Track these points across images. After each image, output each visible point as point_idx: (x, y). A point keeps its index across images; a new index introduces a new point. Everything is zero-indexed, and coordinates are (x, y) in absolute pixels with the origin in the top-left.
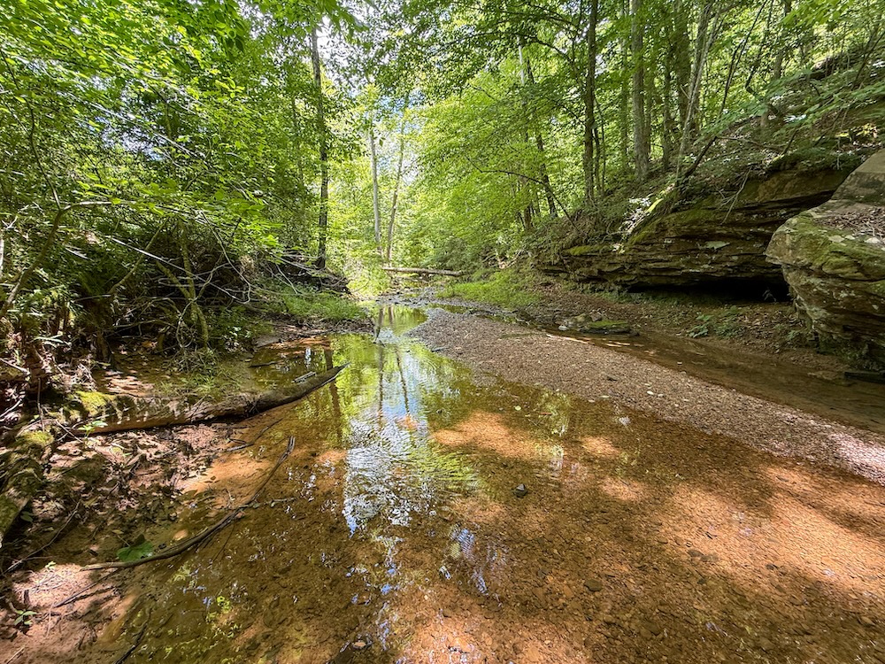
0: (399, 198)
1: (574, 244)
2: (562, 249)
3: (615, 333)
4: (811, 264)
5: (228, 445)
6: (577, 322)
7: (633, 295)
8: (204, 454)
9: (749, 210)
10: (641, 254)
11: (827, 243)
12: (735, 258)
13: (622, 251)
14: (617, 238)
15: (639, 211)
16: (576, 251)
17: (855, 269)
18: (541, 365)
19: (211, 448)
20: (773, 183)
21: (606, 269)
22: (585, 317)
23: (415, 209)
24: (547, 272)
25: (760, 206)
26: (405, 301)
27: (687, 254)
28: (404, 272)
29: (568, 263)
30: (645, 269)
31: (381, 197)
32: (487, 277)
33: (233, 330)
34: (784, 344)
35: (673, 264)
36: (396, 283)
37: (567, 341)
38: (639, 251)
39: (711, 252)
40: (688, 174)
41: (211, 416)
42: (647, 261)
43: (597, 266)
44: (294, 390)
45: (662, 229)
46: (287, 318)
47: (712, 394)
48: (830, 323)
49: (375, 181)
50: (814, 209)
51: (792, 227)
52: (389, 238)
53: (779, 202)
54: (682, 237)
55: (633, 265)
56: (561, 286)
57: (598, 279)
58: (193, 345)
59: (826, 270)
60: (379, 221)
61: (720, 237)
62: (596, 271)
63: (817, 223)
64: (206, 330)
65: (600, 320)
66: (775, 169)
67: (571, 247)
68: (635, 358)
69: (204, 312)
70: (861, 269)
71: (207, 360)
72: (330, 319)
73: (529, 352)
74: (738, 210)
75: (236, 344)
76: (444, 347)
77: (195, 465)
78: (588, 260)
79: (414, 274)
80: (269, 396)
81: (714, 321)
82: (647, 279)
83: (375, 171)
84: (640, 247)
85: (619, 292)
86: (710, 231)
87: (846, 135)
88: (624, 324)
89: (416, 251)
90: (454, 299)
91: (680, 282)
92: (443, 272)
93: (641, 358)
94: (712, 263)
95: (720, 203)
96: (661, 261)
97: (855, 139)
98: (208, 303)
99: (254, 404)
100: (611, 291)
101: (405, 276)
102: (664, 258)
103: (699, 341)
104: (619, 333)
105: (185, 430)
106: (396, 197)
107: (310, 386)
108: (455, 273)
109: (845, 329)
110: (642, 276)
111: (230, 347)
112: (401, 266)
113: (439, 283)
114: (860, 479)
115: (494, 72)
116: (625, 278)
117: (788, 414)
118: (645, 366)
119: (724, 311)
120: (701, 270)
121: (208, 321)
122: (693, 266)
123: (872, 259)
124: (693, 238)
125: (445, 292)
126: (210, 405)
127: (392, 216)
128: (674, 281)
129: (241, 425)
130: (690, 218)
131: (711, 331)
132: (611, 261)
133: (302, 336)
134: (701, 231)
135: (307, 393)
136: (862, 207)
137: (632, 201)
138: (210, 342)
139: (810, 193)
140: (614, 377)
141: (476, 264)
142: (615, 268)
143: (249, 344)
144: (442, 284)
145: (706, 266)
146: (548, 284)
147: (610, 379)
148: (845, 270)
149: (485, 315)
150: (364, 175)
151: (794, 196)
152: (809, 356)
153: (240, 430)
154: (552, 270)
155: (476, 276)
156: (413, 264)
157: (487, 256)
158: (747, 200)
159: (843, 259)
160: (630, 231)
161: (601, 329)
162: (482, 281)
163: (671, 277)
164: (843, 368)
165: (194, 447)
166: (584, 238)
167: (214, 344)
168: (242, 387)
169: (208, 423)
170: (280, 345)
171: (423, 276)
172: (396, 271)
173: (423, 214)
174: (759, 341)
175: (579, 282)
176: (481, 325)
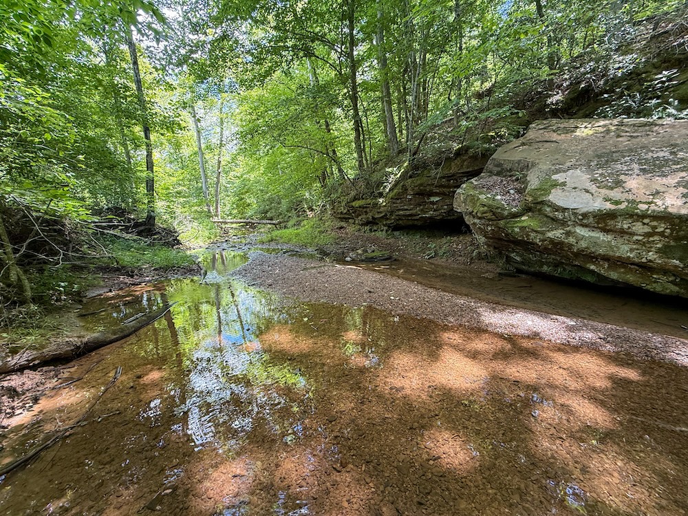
0: (223, 163)
1: (355, 199)
2: (348, 203)
3: (382, 260)
4: (473, 212)
5: (56, 383)
6: (358, 255)
7: (395, 233)
8: (30, 395)
9: (449, 177)
10: (395, 205)
11: (479, 199)
12: (446, 207)
13: (384, 204)
14: (381, 195)
15: (392, 176)
16: (356, 204)
17: (491, 214)
18: (327, 287)
19: (38, 388)
20: (458, 161)
21: (376, 216)
22: (363, 250)
23: (239, 171)
24: (341, 219)
25: (453, 175)
26: (232, 247)
27: (421, 205)
28: (232, 223)
29: (353, 213)
30: (399, 215)
31: (206, 162)
32: (299, 225)
33: (59, 286)
34: (472, 259)
35: (414, 212)
36: (226, 232)
37: (348, 268)
38: (394, 203)
39: (433, 203)
40: (414, 154)
41: (36, 362)
42: (399, 210)
43: (371, 214)
44: (122, 330)
45: (405, 189)
46: (117, 270)
47: (427, 294)
48: (489, 246)
49: (200, 148)
50: (475, 179)
51: (463, 191)
52: (216, 196)
53: (462, 173)
54: (416, 194)
55: (392, 213)
56: (351, 229)
57: (372, 222)
58: (14, 303)
59: (479, 215)
60: (206, 182)
61: (437, 194)
62: (371, 218)
63: (475, 188)
64: (28, 289)
65: (373, 251)
66: (458, 153)
67: (354, 201)
68: (389, 276)
69: (26, 272)
70: (494, 214)
71: (31, 315)
72: (160, 268)
73: (321, 279)
74: (444, 178)
75: (63, 297)
76: (259, 281)
77: (21, 404)
78: (365, 210)
79: (242, 224)
80: (97, 338)
81: (438, 248)
82: (401, 222)
83: (200, 141)
84: (394, 201)
85: (387, 231)
86: (430, 190)
87: (494, 134)
88: (387, 253)
89: (241, 205)
90: (273, 243)
91: (419, 223)
92: (265, 221)
93: (393, 275)
94: (435, 211)
95: (433, 173)
96: (407, 210)
97: (498, 136)
98: (29, 263)
99: (82, 346)
100: (382, 231)
101: (234, 225)
102: (408, 209)
103: (430, 261)
104: (384, 260)
105: (8, 378)
106: (220, 162)
107: (138, 325)
108: (274, 222)
109: (495, 248)
110: (397, 220)
111: (57, 301)
112: (230, 217)
113: (262, 230)
114: (486, 331)
115: (287, 73)
116: (388, 222)
117: (461, 301)
118: (394, 281)
119: (444, 240)
120: (429, 215)
121: (30, 280)
122: (425, 213)
123: (498, 208)
124: (423, 194)
125: (265, 238)
126: (35, 352)
127: (218, 178)
128: (416, 222)
129: (69, 365)
130: (419, 182)
131: (436, 255)
132: (379, 211)
133: (132, 285)
134: (425, 190)
135: (135, 331)
136: (495, 178)
137: (387, 170)
138: (33, 299)
139: (476, 168)
140: (372, 290)
141: (290, 215)
142: (382, 215)
143: (78, 297)
144: (264, 231)
145: (432, 212)
146: (341, 228)
147: (370, 292)
148: (487, 215)
149: (294, 254)
150: (190, 144)
151: (468, 170)
152: (484, 265)
153: (68, 370)
154: (344, 218)
155: (291, 223)
156: (240, 216)
157: (297, 208)
158: (446, 172)
159: (486, 208)
160: (388, 190)
161: (372, 258)
162: (296, 228)
163: (415, 220)
164: (498, 270)
165: (19, 390)
166: (361, 195)
167: (37, 300)
168: (68, 334)
169: (34, 368)
170: (110, 294)
171: (250, 225)
172: (226, 223)
173: (245, 176)
174: (460, 258)
175: (362, 225)
176: (289, 261)
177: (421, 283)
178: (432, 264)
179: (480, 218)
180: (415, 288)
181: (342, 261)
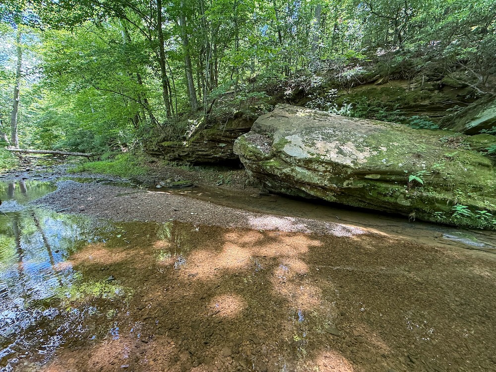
0: (21, 93)
1: (164, 140)
2: (158, 142)
4: (244, 155)
6: (167, 183)
7: (196, 167)
9: (231, 131)
10: (195, 147)
11: (248, 147)
12: (229, 151)
13: (187, 146)
14: (184, 139)
15: (193, 126)
16: (165, 144)
18: (139, 209)
20: (236, 121)
21: (181, 154)
22: (171, 180)
23: (43, 103)
24: (153, 155)
25: (234, 130)
26: (35, 176)
27: (213, 148)
29: (163, 150)
30: (198, 154)
32: (113, 158)
34: (245, 185)
35: (208, 153)
36: (27, 162)
38: (195, 146)
39: (221, 148)
40: (208, 112)
42: (198, 151)
43: (177, 153)
45: (202, 137)
48: (254, 177)
50: (246, 134)
51: (239, 141)
53: (239, 129)
54: (210, 140)
55: (193, 152)
56: (161, 163)
57: (179, 159)
59: (248, 157)
61: (223, 142)
62: (177, 155)
65: (179, 180)
66: (236, 116)
67: (163, 142)
70: (256, 157)
73: (134, 202)
74: (228, 131)
78: (172, 149)
79: (48, 155)
81: (224, 178)
82: (200, 160)
84: (195, 144)
85: (190, 166)
86: (219, 139)
87: (257, 107)
88: (189, 182)
89: (47, 136)
90: (85, 173)
91: (213, 161)
92: (76, 153)
94: (222, 153)
95: (221, 127)
96: (204, 151)
97: (259, 109)
100: (186, 165)
101: (38, 156)
102: (204, 150)
103: (219, 187)
104: (187, 187)
108: (87, 154)
110: (197, 158)
112: (32, 147)
116: (191, 159)
118: (194, 202)
119: (229, 173)
120: (219, 156)
122: (216, 154)
123: (258, 154)
124: (214, 141)
127: (15, 107)
128: (210, 160)
130: (212, 132)
131: (223, 183)
132: (183, 150)
134: (216, 138)
136: (257, 134)
137: (189, 121)
139: (247, 127)
140: (177, 209)
141: (103, 149)
142: (186, 154)
145: (220, 154)
146: (153, 162)
148: (253, 157)
149: (108, 182)
151: (243, 128)
152: (252, 189)
154: (155, 154)
156: (45, 147)
158: (229, 127)
159: (252, 153)
160: (190, 136)
162: (110, 160)
163: (209, 158)
164: (260, 192)
166: (169, 137)
171: (57, 156)
173: (51, 109)
174: (238, 185)
175: (170, 160)
176: (103, 189)
177: (213, 202)
178: (221, 189)
179: (249, 159)
180: (208, 206)
181: (153, 188)
